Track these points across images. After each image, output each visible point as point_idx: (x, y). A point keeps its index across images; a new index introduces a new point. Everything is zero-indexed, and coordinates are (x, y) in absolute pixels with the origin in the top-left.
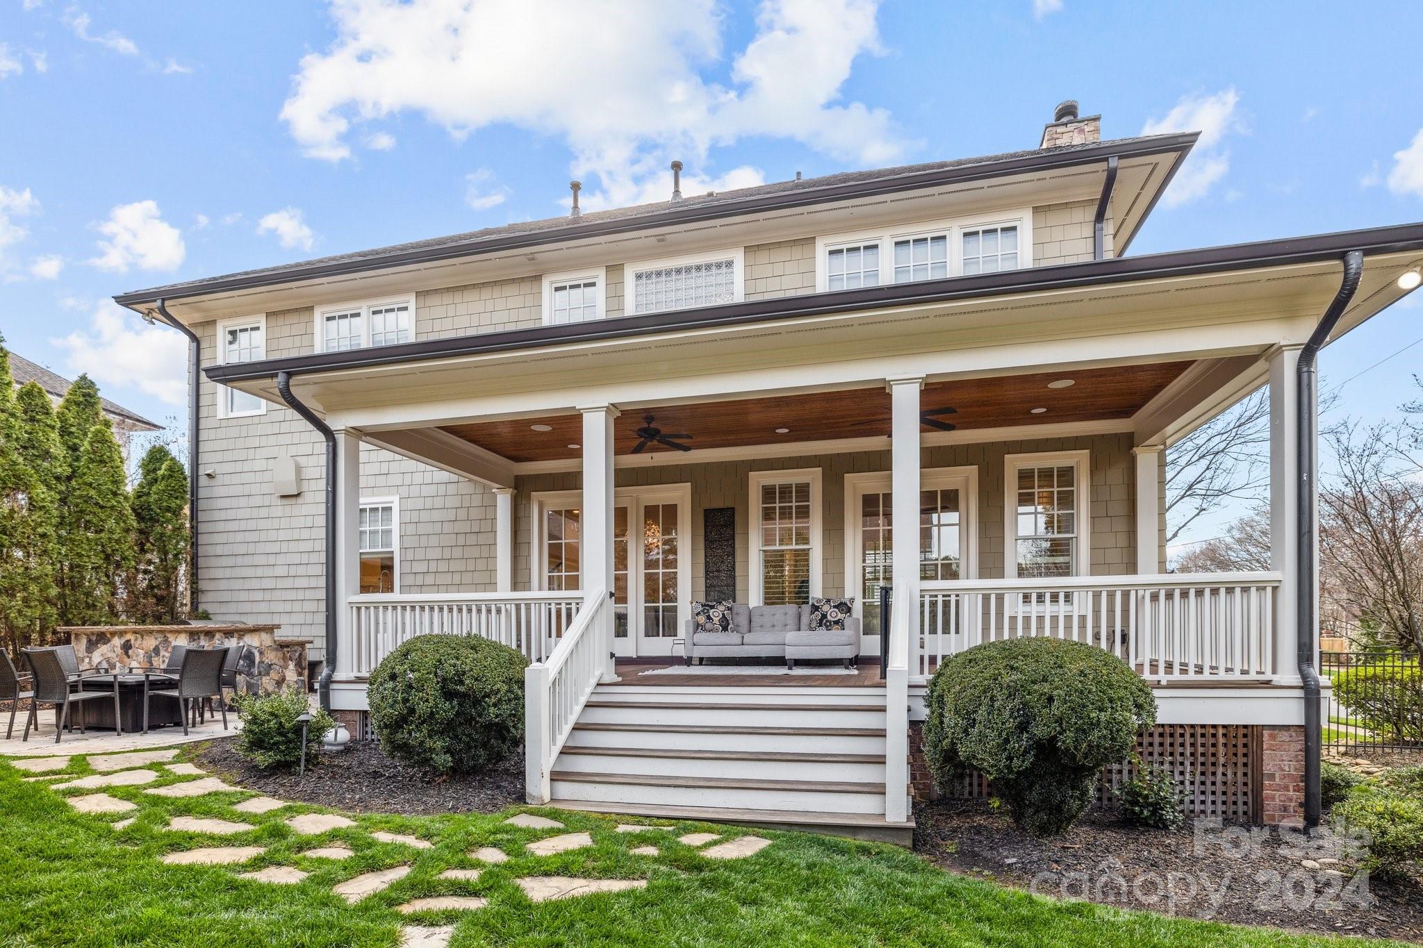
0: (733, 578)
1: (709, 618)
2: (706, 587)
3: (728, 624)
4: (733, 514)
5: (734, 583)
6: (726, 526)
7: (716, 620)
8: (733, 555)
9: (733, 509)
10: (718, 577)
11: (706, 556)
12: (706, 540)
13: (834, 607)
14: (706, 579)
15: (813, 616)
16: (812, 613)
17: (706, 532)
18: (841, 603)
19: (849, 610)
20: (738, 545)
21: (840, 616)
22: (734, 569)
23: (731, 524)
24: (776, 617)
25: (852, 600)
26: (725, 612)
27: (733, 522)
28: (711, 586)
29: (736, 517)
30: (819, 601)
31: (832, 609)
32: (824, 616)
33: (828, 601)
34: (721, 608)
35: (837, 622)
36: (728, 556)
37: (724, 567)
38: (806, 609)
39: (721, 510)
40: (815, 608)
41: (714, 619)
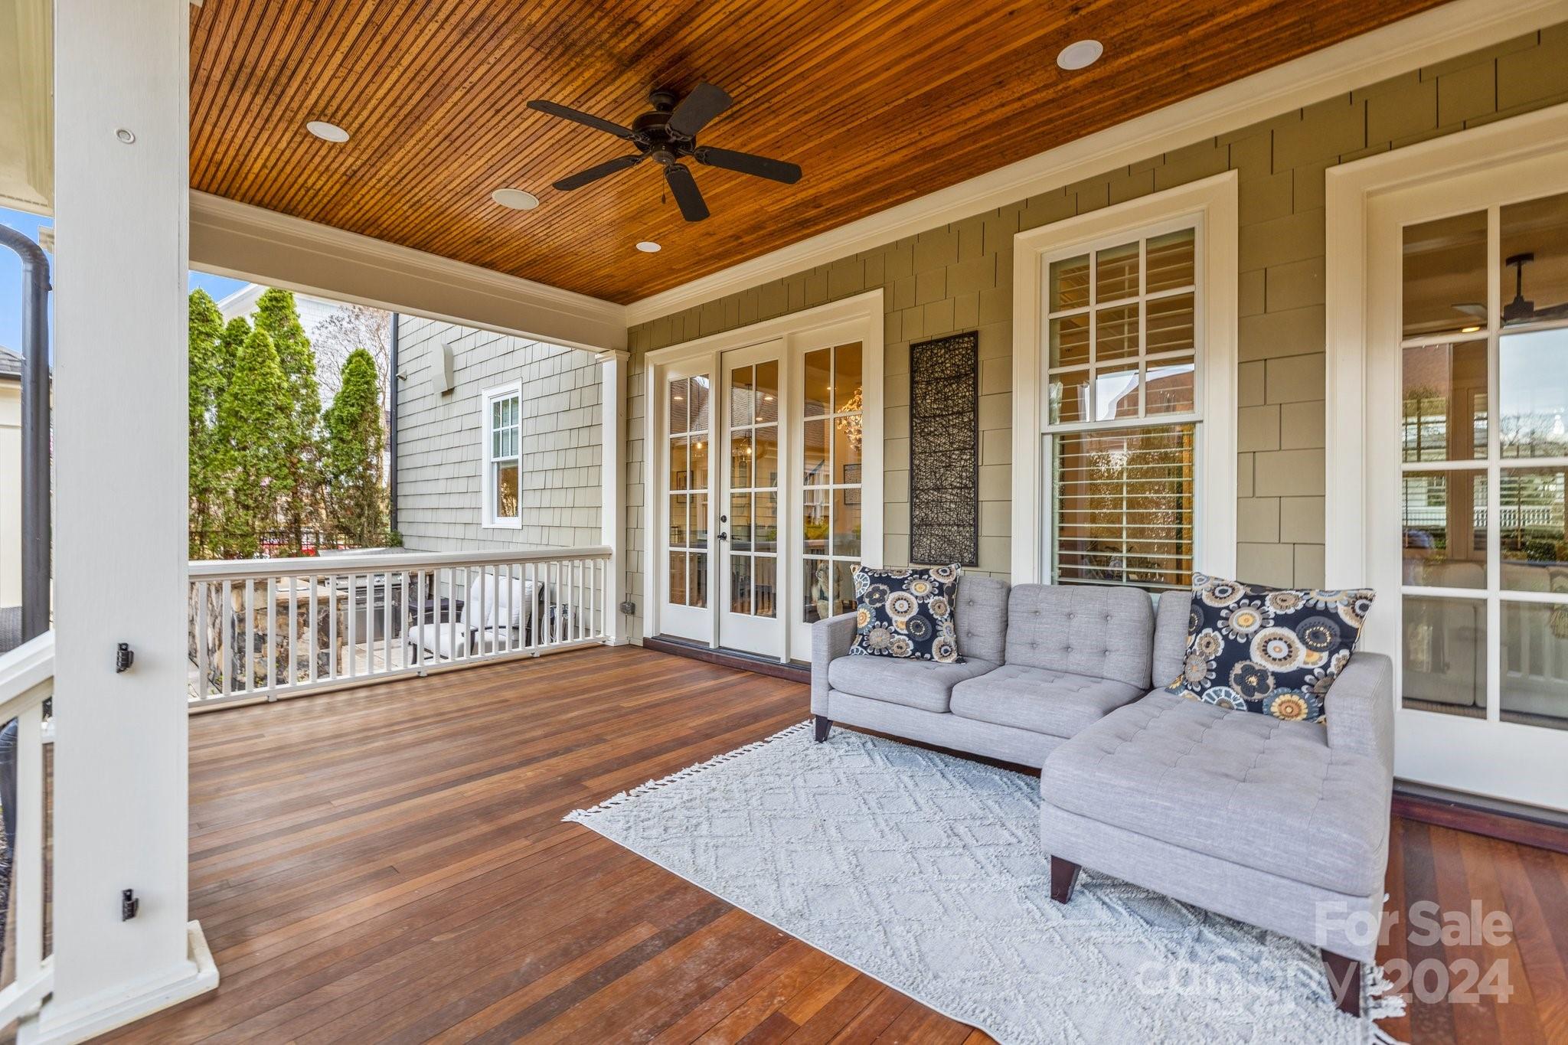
0: (975, 506)
1: (881, 615)
2: (912, 525)
3: (935, 634)
4: (975, 349)
5: (976, 519)
6: (958, 378)
7: (899, 621)
8: (974, 449)
9: (974, 334)
10: (939, 502)
11: (912, 453)
12: (912, 416)
13: (1281, 621)
14: (913, 506)
15: (1199, 641)
16: (1194, 629)
17: (913, 399)
18: (1309, 611)
19: (1347, 637)
20: (986, 423)
21: (1303, 657)
22: (976, 484)
23: (970, 373)
24: (1075, 622)
25: (1361, 602)
26: (931, 601)
27: (975, 369)
28: (925, 523)
29: (981, 357)
30: (1222, 589)
31: (1271, 630)
32: (1237, 650)
33: (1256, 595)
34: (921, 588)
35: (1292, 681)
36: (962, 450)
37: (951, 478)
38: (1174, 607)
39: (946, 341)
40: (1205, 616)
41: (895, 618)
